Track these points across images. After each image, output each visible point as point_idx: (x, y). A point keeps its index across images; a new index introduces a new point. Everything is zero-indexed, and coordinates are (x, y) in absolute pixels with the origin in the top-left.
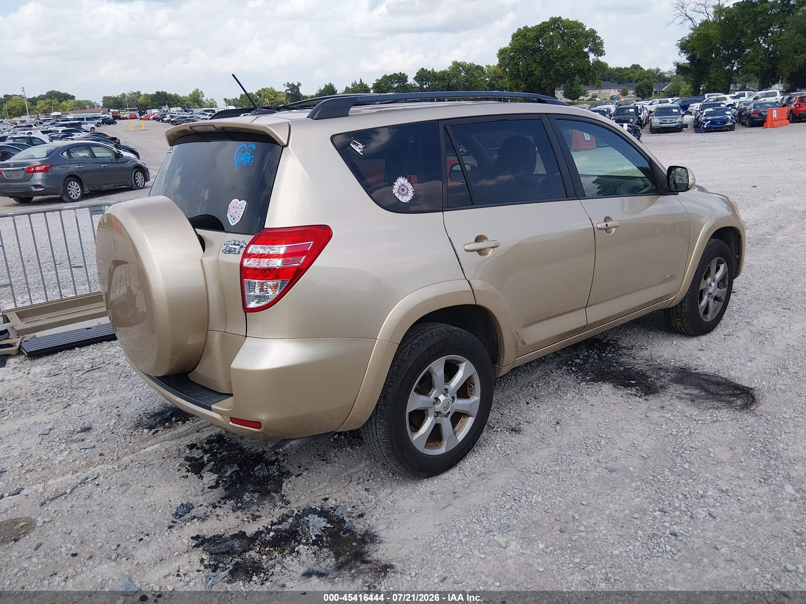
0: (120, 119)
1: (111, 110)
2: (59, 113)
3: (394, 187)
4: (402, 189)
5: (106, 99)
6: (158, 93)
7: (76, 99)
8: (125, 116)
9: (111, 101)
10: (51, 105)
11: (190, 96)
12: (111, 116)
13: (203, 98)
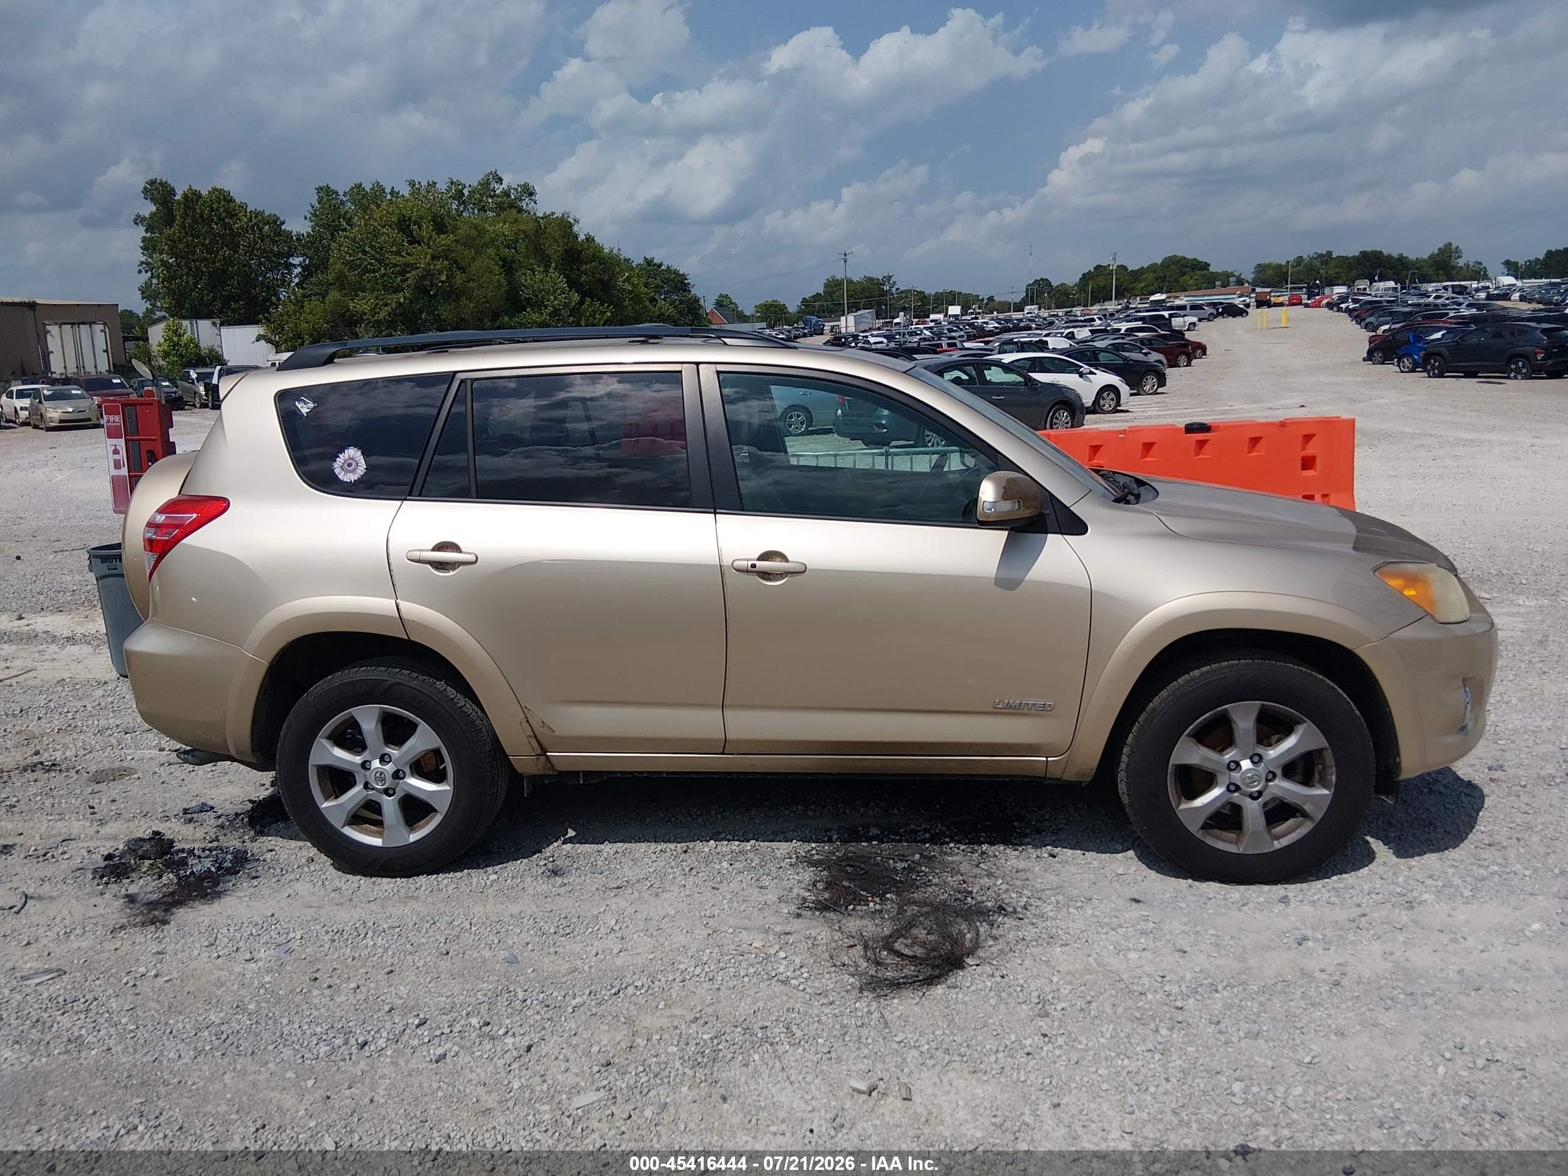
0: (1270, 306)
1: (1258, 290)
2: (1163, 296)
3: (338, 459)
4: (349, 465)
5: (1261, 268)
6: (1364, 254)
7: (1212, 269)
8: (1281, 299)
9: (1270, 272)
10: (1163, 282)
11: (1432, 257)
12: (1253, 300)
13: (1459, 260)
